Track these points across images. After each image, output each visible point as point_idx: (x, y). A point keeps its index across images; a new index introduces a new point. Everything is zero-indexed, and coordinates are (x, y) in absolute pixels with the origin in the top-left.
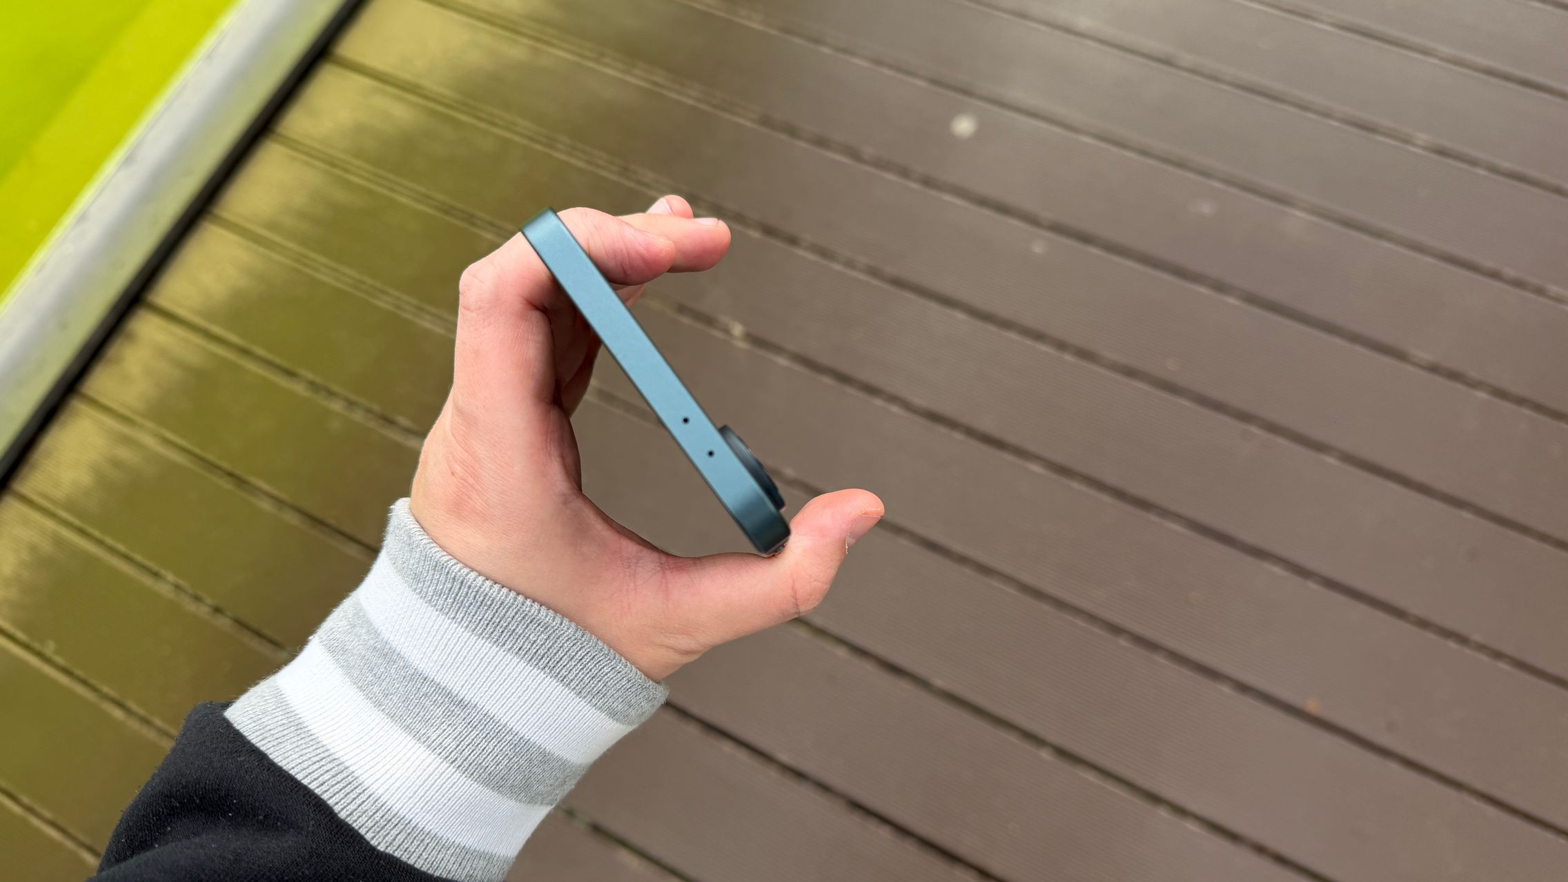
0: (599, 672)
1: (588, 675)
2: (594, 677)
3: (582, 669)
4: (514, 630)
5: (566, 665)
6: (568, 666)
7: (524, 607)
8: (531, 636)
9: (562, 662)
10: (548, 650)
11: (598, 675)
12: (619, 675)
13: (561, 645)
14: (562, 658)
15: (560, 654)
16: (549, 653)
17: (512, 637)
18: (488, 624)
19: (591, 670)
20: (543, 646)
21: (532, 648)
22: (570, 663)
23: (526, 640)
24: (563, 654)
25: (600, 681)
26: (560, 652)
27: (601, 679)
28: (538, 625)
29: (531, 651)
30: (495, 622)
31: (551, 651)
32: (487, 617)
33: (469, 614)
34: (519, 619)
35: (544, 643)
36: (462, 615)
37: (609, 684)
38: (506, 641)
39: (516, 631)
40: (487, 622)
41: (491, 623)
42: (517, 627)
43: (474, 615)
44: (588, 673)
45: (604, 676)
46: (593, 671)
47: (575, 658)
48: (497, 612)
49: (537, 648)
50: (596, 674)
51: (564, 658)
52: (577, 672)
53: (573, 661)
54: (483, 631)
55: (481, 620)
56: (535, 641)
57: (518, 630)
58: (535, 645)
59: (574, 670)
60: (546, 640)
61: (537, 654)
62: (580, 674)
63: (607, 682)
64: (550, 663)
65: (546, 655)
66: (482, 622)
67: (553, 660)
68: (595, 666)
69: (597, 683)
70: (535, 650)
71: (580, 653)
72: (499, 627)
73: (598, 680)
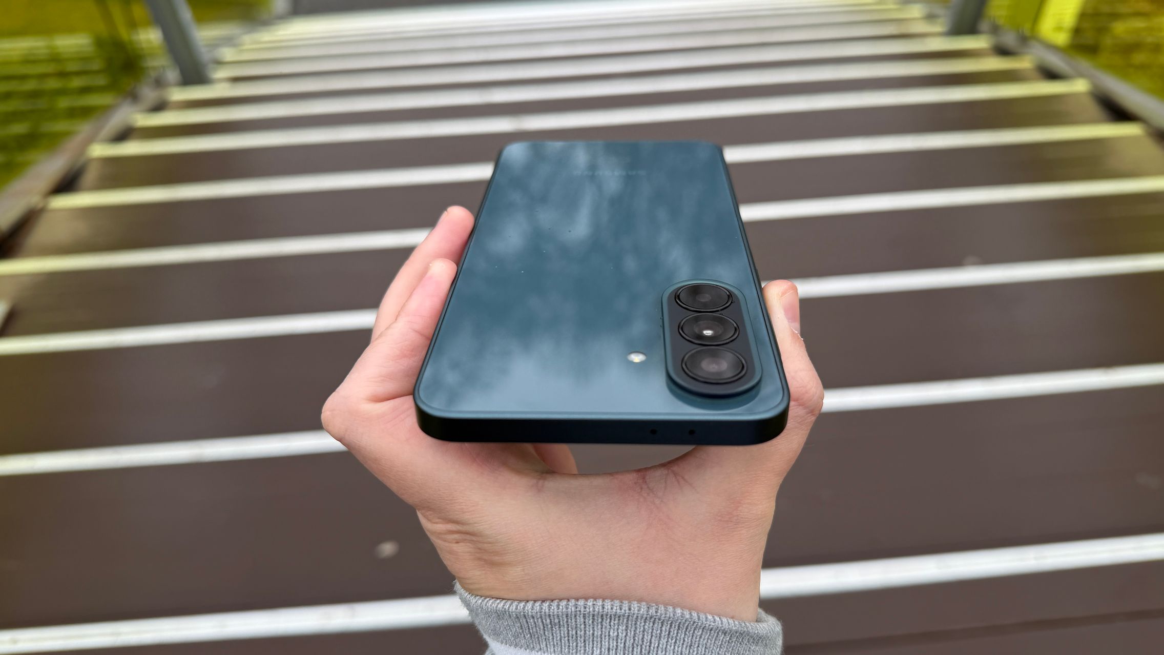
23: (609, 639)
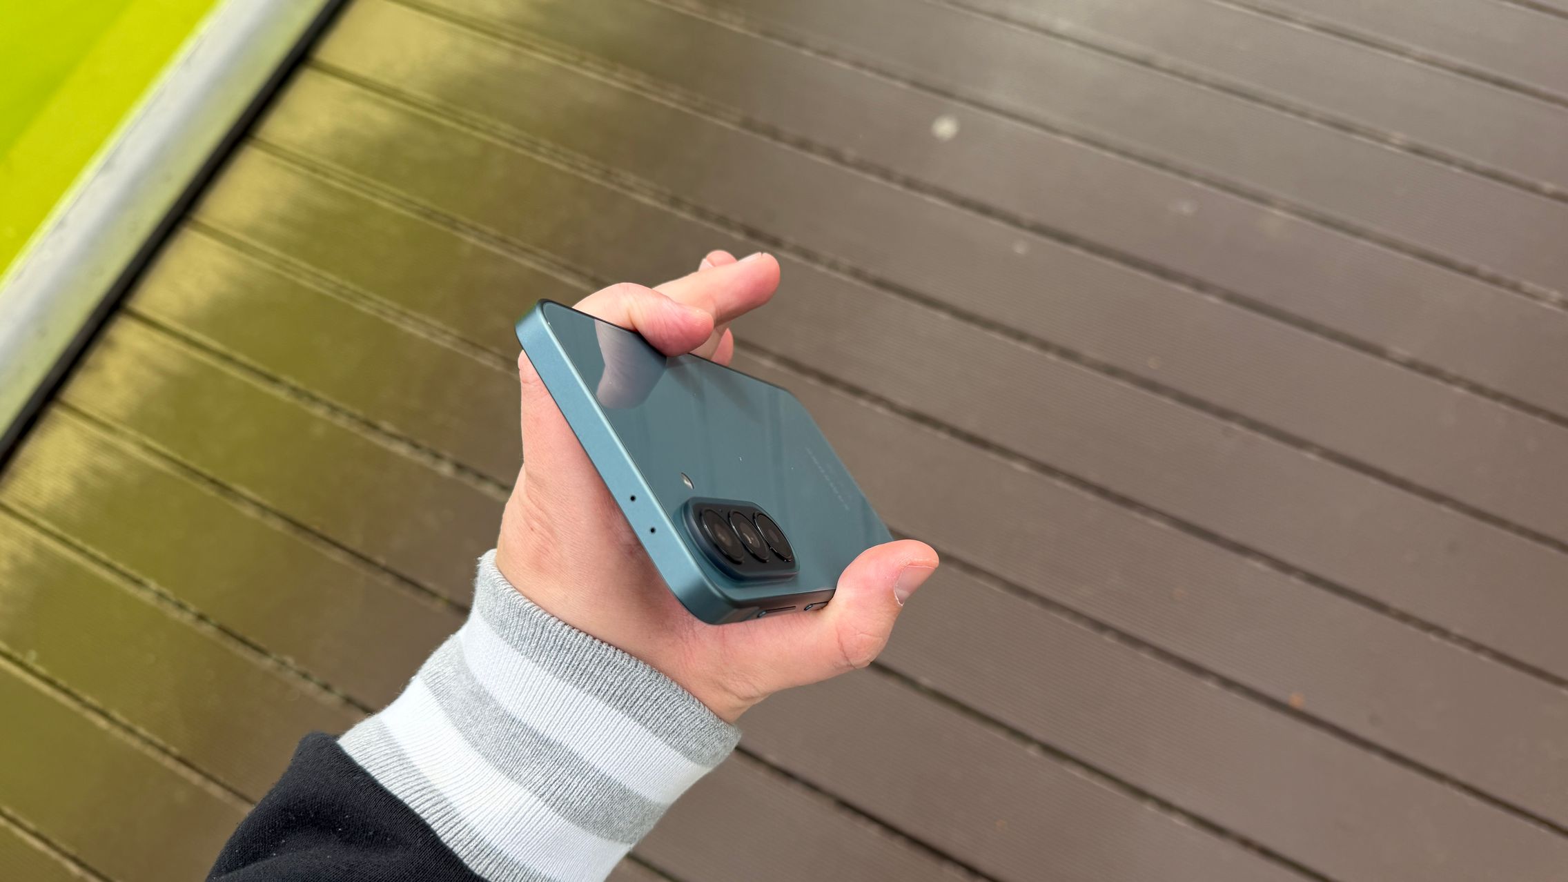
0: (673, 712)
1: (664, 715)
2: (669, 717)
3: (658, 709)
4: (592, 672)
5: (643, 705)
6: (644, 706)
7: (600, 651)
8: (609, 679)
9: (638, 702)
10: (625, 691)
11: (673, 715)
12: (693, 715)
13: (637, 686)
14: (638, 698)
15: (637, 695)
16: (626, 694)
17: (591, 680)
18: (568, 667)
19: (666, 710)
20: (621, 688)
21: (610, 689)
22: (646, 704)
23: (604, 682)
24: (639, 695)
25: (675, 720)
26: (636, 693)
27: (676, 719)
28: (615, 668)
29: (609, 693)
30: (574, 665)
31: (628, 692)
32: (567, 661)
33: (551, 658)
34: (596, 662)
35: (621, 685)
36: (544, 658)
37: (683, 723)
38: (586, 683)
39: (594, 674)
40: (566, 665)
41: (571, 666)
42: (595, 669)
43: (555, 659)
44: (663, 713)
45: (678, 716)
46: (668, 710)
47: (651, 698)
48: (575, 655)
49: (615, 689)
50: (671, 714)
51: (640, 699)
52: (653, 711)
53: (649, 701)
54: (564, 674)
55: (561, 663)
56: (612, 683)
57: (596, 672)
58: (612, 687)
59: (650, 710)
60: (623, 681)
61: (615, 695)
62: (656, 714)
63: (682, 722)
64: (628, 703)
65: (623, 696)
66: (562, 666)
67: (630, 701)
68: (670, 706)
69: (672, 723)
70: (612, 692)
71: (655, 694)
72: (578, 670)
73: (673, 720)
